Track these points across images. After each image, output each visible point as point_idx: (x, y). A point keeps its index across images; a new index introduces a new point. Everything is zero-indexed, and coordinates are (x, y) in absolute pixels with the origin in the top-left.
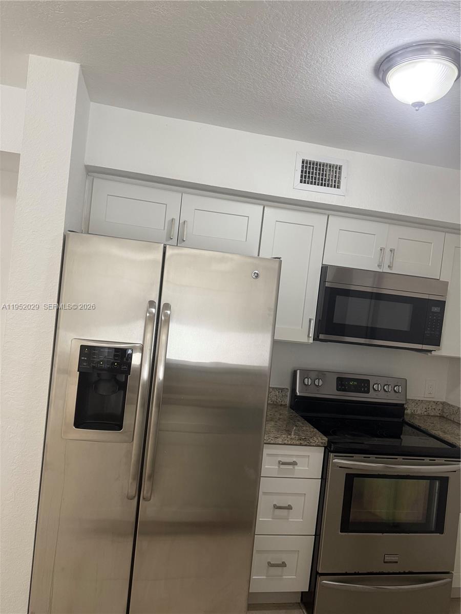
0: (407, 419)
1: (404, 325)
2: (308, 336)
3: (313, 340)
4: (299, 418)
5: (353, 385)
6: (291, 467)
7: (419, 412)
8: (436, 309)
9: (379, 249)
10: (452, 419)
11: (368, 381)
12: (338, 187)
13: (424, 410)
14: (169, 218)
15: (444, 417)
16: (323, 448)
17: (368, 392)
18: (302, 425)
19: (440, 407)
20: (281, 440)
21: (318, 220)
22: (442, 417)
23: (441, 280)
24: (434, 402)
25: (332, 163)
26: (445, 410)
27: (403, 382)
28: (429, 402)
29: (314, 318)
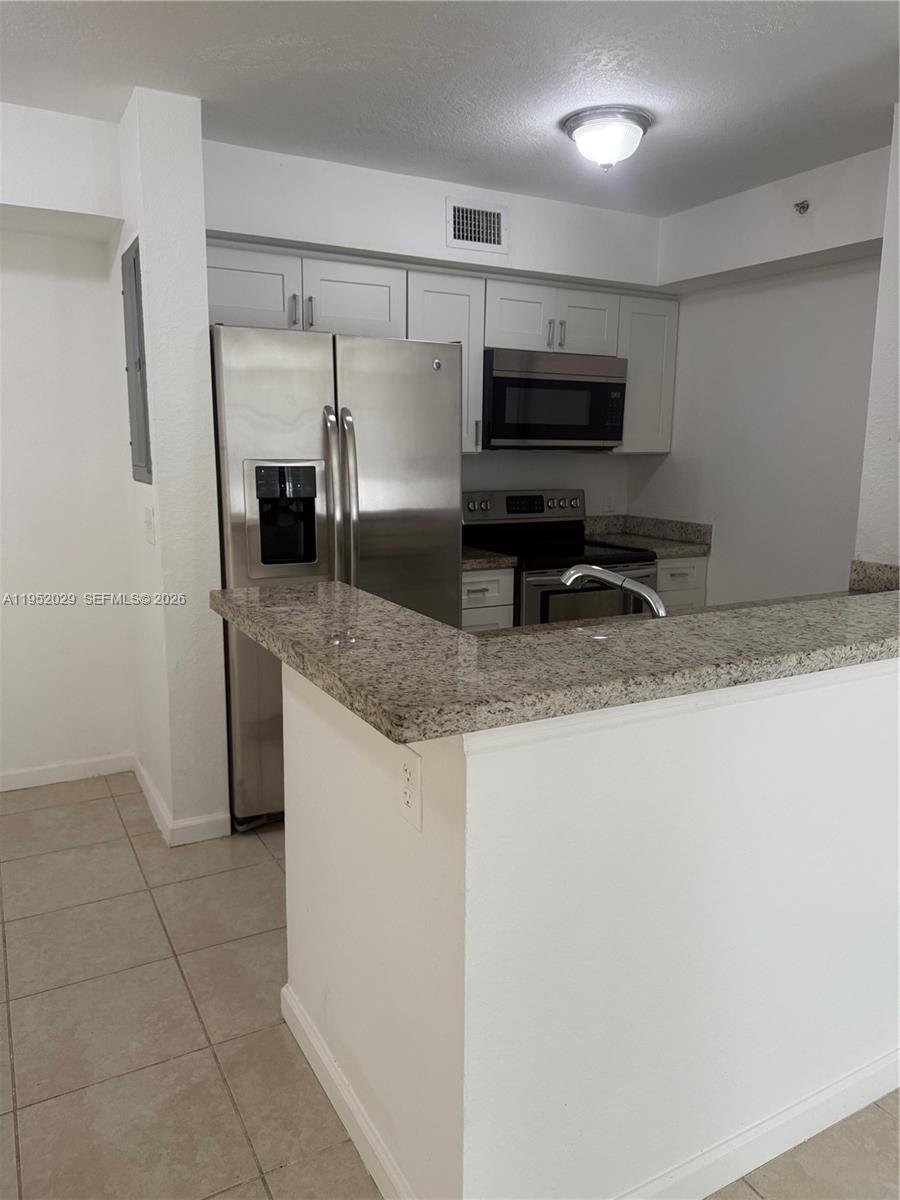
0: (587, 538)
1: (581, 419)
2: (477, 444)
3: (483, 448)
5: (525, 505)
6: (480, 595)
7: (599, 531)
8: (615, 395)
9: (547, 322)
11: (541, 498)
12: (499, 243)
13: (604, 527)
14: (288, 295)
15: (626, 533)
16: (513, 570)
17: (542, 511)
19: (621, 522)
21: (474, 286)
22: (624, 533)
23: (619, 357)
24: (614, 516)
25: (489, 210)
26: (628, 525)
27: (580, 495)
28: (609, 517)
29: (481, 419)
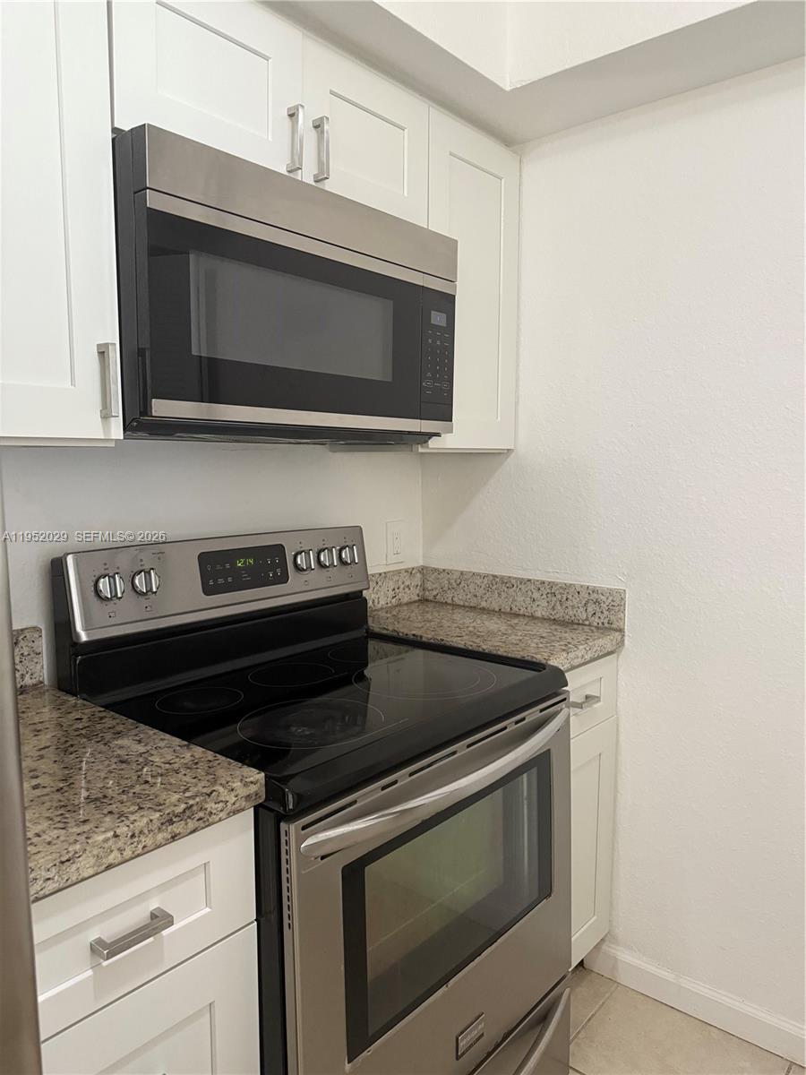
0: (373, 625)
3: (125, 429)
4: (111, 720)
5: (246, 568)
8: (437, 318)
10: (449, 601)
11: (279, 549)
13: (391, 594)
15: (427, 600)
16: (251, 814)
17: (284, 579)
18: (141, 749)
19: (418, 579)
20: (92, 861)
22: (423, 601)
24: (406, 571)
26: (429, 585)
27: (354, 536)
28: (399, 572)
29: (115, 339)
